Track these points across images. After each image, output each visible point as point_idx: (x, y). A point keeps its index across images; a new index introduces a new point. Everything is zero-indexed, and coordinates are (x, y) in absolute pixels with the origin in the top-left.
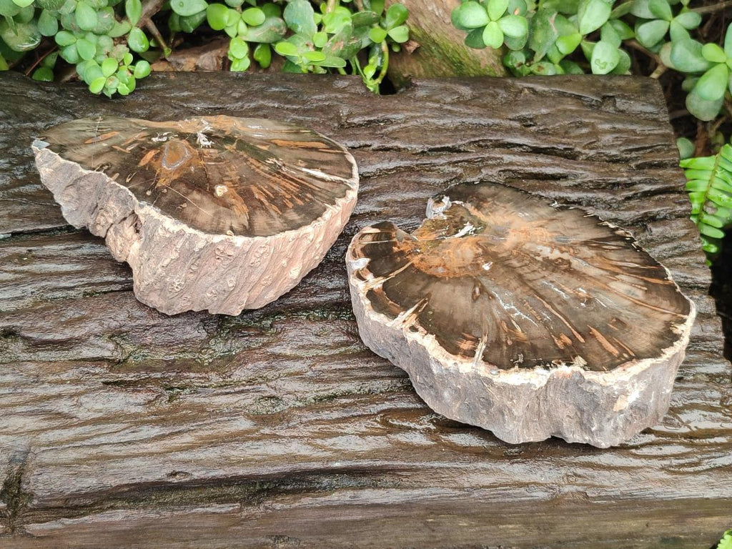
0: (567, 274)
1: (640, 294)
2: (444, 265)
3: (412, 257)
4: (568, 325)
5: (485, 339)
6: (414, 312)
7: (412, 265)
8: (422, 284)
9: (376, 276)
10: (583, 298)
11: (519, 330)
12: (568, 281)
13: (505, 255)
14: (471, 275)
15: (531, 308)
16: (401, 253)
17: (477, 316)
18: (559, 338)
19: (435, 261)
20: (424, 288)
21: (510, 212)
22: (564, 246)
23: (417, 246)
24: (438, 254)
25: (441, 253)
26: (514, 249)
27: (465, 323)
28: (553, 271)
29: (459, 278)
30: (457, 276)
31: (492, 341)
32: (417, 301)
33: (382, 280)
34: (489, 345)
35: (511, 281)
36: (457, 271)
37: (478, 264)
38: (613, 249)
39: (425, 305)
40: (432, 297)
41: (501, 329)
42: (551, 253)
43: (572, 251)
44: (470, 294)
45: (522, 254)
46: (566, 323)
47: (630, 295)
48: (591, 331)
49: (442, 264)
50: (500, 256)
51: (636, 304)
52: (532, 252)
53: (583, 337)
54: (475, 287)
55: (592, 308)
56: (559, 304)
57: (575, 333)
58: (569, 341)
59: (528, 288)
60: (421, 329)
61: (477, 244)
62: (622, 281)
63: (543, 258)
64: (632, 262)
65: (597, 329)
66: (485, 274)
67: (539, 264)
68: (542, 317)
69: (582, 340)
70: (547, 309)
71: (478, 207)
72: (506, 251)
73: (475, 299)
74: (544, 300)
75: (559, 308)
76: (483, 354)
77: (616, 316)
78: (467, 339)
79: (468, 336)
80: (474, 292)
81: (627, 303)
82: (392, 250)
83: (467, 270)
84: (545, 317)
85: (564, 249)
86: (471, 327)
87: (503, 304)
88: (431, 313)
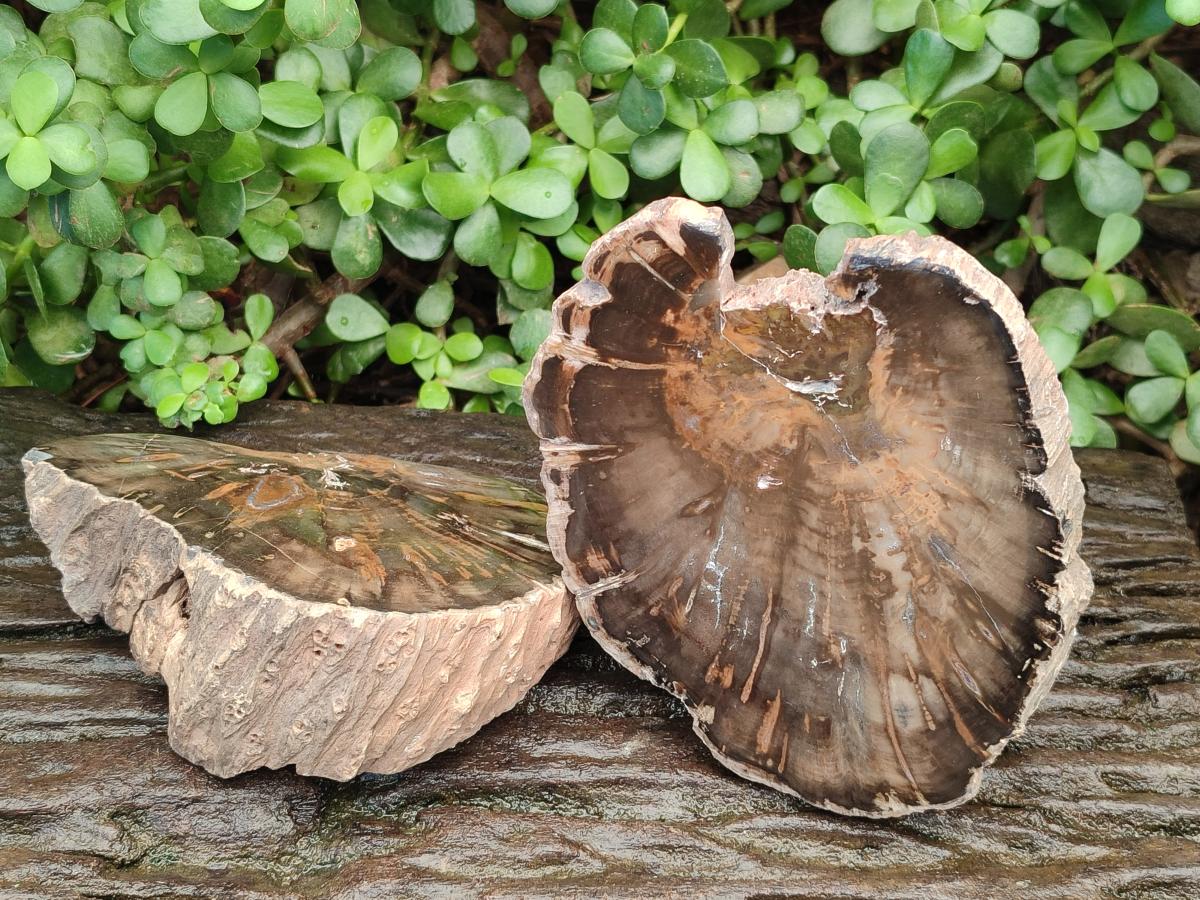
0: (860, 605)
1: (915, 724)
2: (708, 419)
3: (678, 359)
4: (756, 665)
5: (631, 577)
6: (582, 453)
7: (663, 373)
8: (642, 419)
9: (591, 341)
10: (830, 656)
11: (687, 609)
12: (845, 616)
13: (817, 488)
14: (727, 473)
15: (741, 598)
16: (669, 334)
17: (659, 539)
18: (721, 668)
19: (703, 398)
20: (633, 429)
21: (938, 420)
22: (926, 561)
23: (706, 346)
24: (721, 390)
25: (726, 393)
26: (845, 493)
27: (631, 533)
28: (848, 582)
29: (702, 461)
30: (704, 455)
31: (635, 588)
32: (605, 439)
33: (591, 357)
34: (625, 589)
35: (769, 538)
36: (716, 445)
37: (758, 465)
38: (985, 640)
39: (608, 457)
40: (630, 455)
41: (667, 585)
42: (890, 553)
43: (924, 580)
44: (688, 498)
45: (845, 513)
46: (758, 661)
47: (895, 713)
48: (773, 699)
49: (707, 415)
50: (809, 484)
51: (886, 730)
52: (862, 524)
53: (753, 696)
54: (706, 496)
55: (819, 679)
56: (786, 631)
57: (750, 681)
58: (727, 681)
59: (776, 569)
60: (566, 485)
61: (803, 429)
62: (920, 689)
63: (864, 550)
64: (978, 681)
65: (783, 707)
66: (749, 490)
67: (844, 553)
68: (739, 623)
69: (745, 697)
70: (759, 621)
71: (898, 361)
72: (829, 483)
73: (684, 514)
74: (775, 604)
75: (778, 635)
76: (603, 593)
77: (834, 717)
78: (608, 556)
79: (613, 552)
80: (697, 503)
81: (877, 717)
82: (663, 313)
83: (731, 459)
84: (742, 626)
85: (917, 567)
86: (632, 546)
87: (712, 556)
88: (603, 475)
